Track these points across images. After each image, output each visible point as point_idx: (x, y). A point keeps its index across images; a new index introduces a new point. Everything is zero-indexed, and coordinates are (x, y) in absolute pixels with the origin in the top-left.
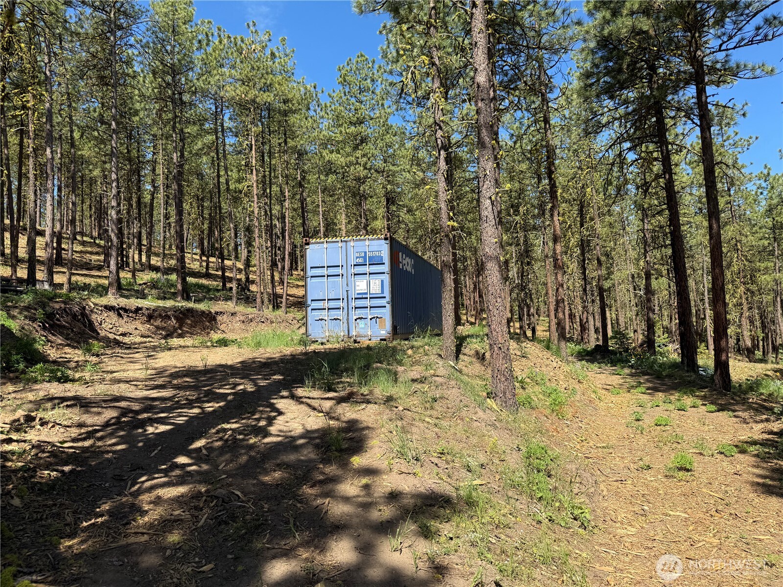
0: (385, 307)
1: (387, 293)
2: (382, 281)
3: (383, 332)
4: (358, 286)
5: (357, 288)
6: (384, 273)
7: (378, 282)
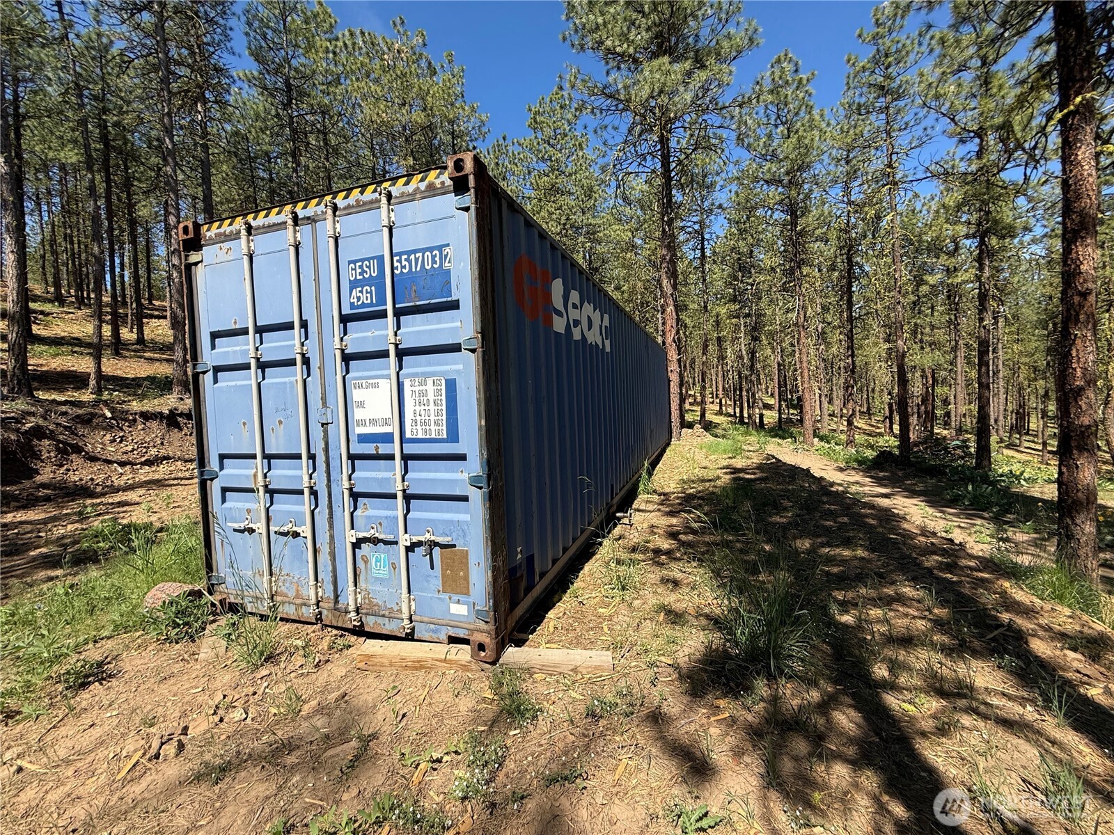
0: (465, 499)
1: (471, 441)
2: (451, 386)
3: (459, 610)
4: (361, 404)
5: (358, 414)
6: (456, 348)
7: (434, 391)
